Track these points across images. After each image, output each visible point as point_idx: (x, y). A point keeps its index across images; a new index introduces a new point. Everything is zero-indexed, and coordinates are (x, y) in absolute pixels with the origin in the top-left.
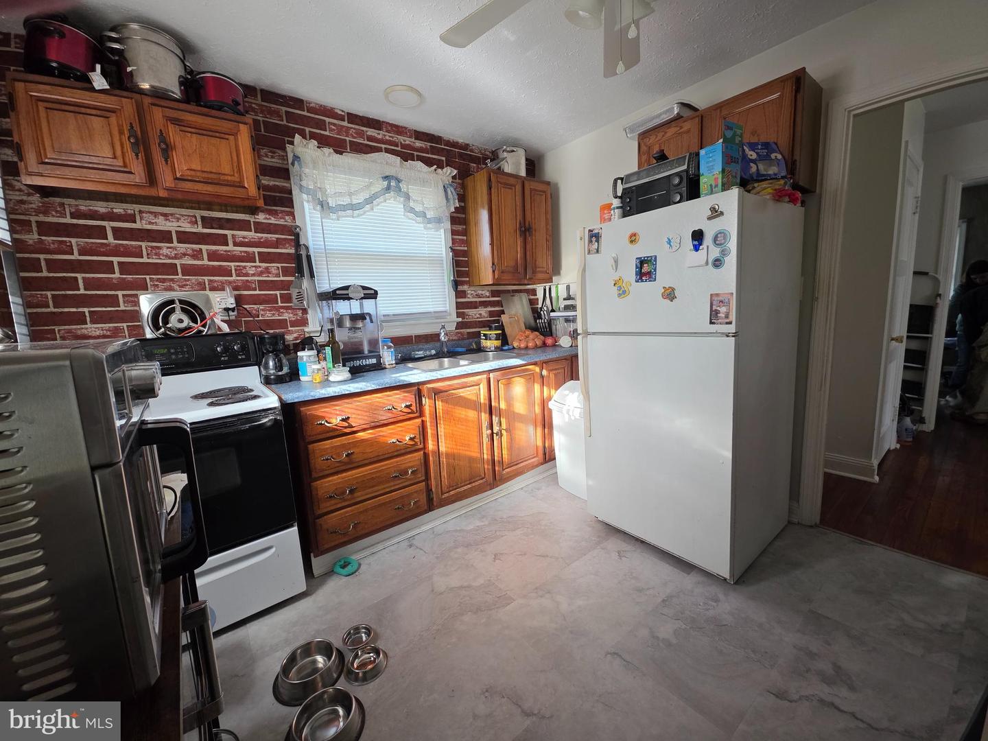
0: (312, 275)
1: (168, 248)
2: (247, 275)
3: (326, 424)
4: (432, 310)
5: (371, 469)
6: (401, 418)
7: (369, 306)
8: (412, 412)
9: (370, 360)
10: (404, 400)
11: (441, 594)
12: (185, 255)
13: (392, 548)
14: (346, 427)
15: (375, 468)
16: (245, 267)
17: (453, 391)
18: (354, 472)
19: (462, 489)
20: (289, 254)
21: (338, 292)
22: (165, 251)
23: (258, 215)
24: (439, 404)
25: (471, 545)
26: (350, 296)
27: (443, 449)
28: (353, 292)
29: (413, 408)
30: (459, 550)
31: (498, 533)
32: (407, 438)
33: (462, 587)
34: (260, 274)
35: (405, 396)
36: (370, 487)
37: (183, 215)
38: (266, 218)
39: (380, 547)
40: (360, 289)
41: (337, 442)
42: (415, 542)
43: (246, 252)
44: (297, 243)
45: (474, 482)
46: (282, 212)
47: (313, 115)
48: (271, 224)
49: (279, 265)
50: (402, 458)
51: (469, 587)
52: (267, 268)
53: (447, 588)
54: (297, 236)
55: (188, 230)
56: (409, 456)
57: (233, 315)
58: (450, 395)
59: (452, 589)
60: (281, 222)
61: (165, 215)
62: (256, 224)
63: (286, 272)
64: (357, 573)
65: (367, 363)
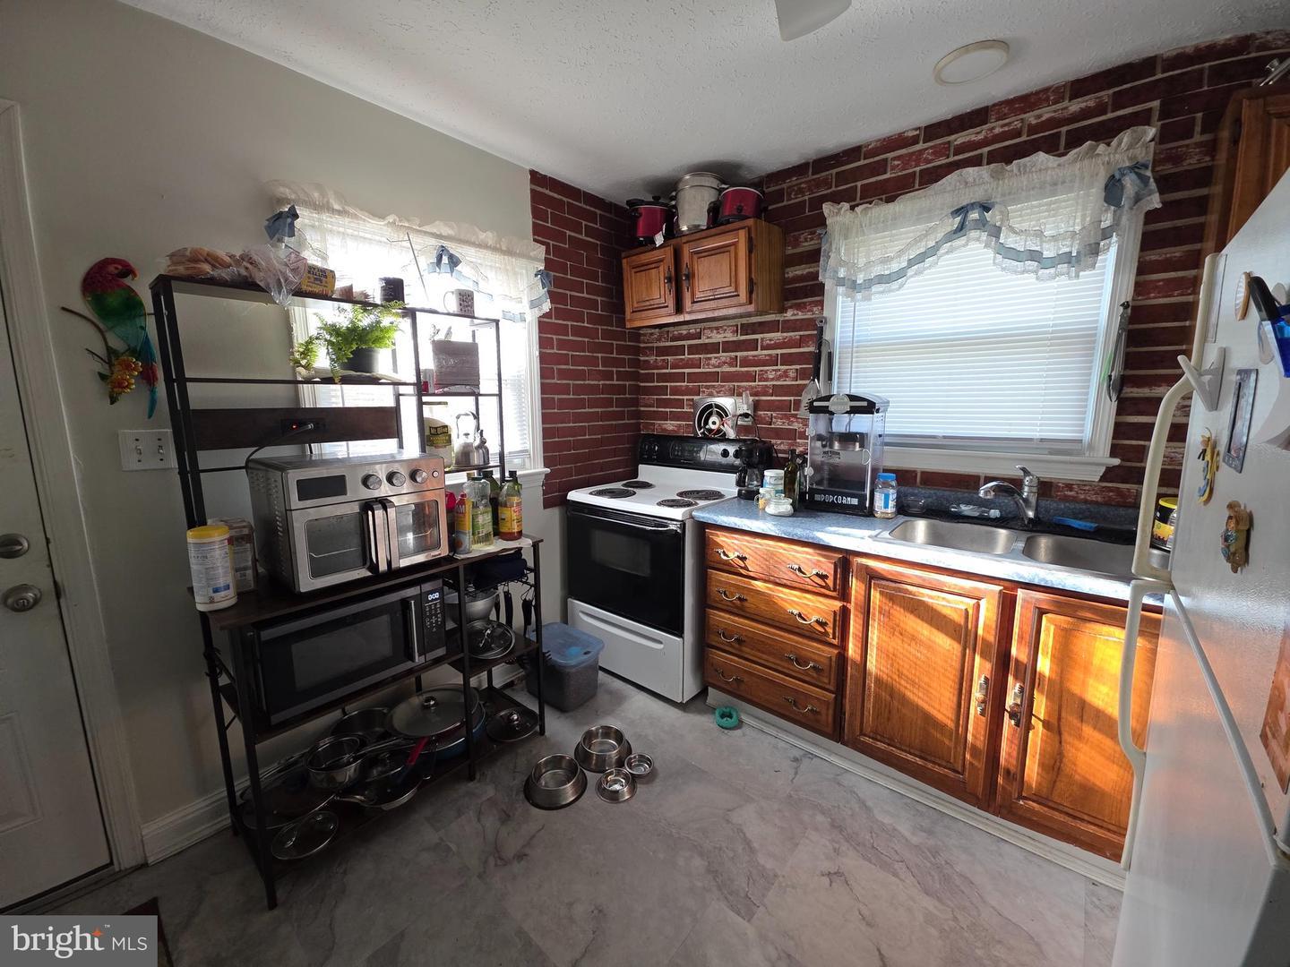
0: (830, 377)
1: (715, 358)
2: (767, 380)
3: (722, 555)
4: (1037, 435)
5: (763, 631)
6: (810, 588)
7: (860, 423)
8: (827, 587)
9: (849, 499)
10: (817, 564)
11: (728, 821)
12: (725, 363)
13: (781, 744)
14: (742, 568)
15: (767, 632)
16: (766, 372)
17: (909, 587)
18: (746, 621)
19: (903, 755)
20: (810, 352)
21: (815, 404)
22: (713, 361)
23: (786, 313)
24: (876, 596)
25: (841, 831)
26: (831, 409)
27: (872, 664)
28: (834, 404)
29: (830, 582)
30: (820, 818)
31: (897, 866)
32: (814, 619)
33: (747, 842)
34: (778, 379)
35: (819, 561)
36: (759, 651)
37: (728, 326)
38: (794, 315)
39: (773, 731)
40: (847, 399)
41: (733, 579)
42: (806, 762)
43: (768, 355)
44: (819, 340)
45: (934, 763)
46: (811, 303)
47: (872, 160)
48: (798, 320)
49: (798, 367)
50: (806, 641)
51: (752, 851)
52: (786, 371)
53: (740, 825)
54: (821, 330)
55: (731, 339)
56: (815, 644)
57: (748, 422)
58: (900, 590)
59: (740, 831)
60: (809, 315)
61: (717, 328)
62: (785, 322)
63: (802, 374)
64: (726, 731)
65: (844, 502)
